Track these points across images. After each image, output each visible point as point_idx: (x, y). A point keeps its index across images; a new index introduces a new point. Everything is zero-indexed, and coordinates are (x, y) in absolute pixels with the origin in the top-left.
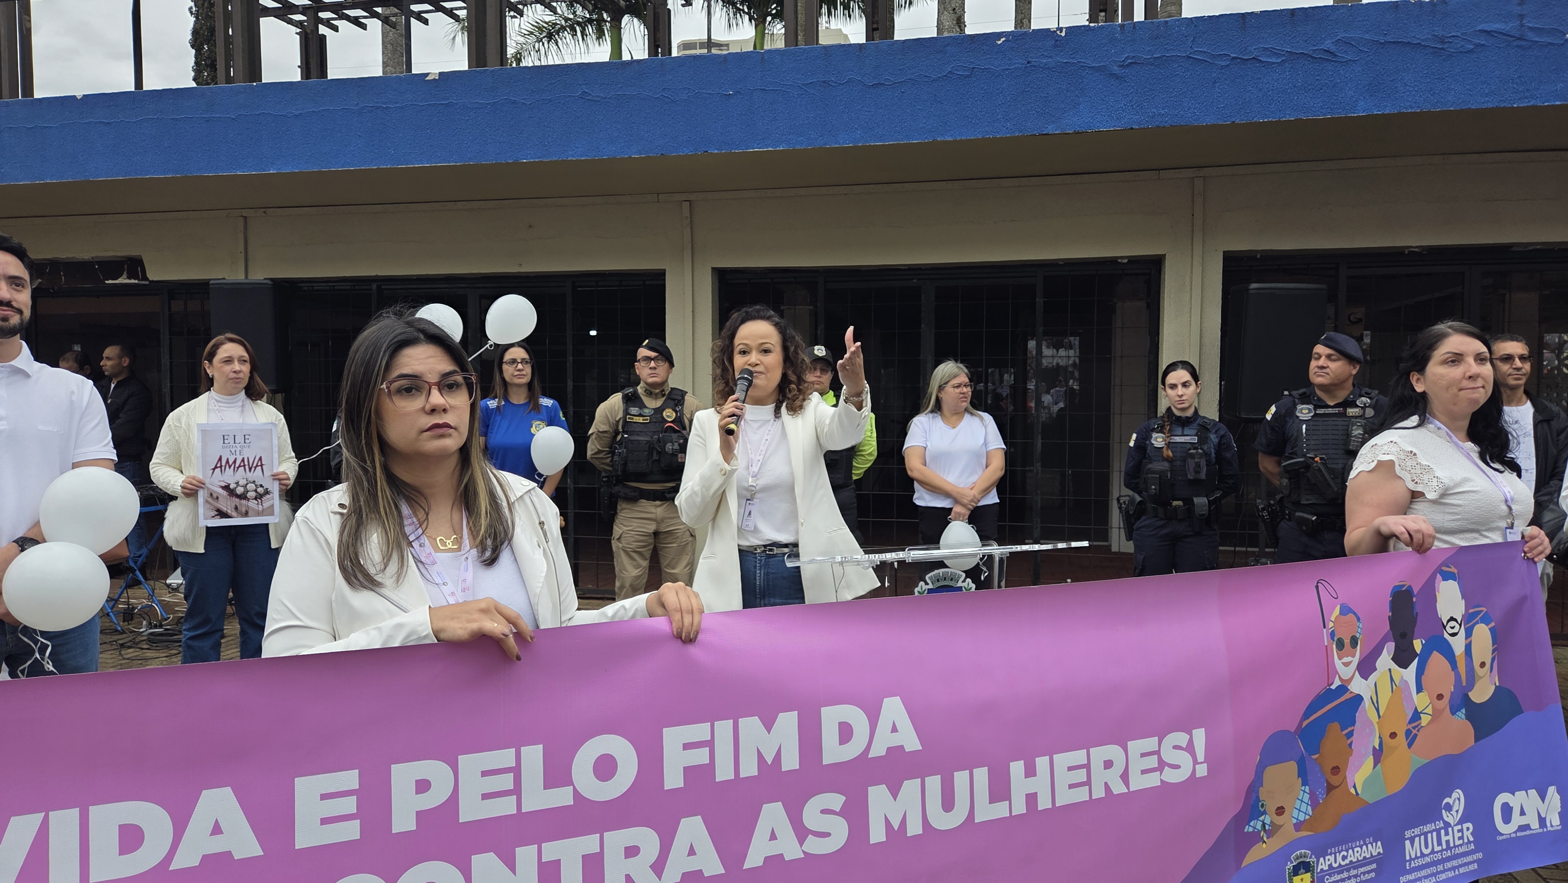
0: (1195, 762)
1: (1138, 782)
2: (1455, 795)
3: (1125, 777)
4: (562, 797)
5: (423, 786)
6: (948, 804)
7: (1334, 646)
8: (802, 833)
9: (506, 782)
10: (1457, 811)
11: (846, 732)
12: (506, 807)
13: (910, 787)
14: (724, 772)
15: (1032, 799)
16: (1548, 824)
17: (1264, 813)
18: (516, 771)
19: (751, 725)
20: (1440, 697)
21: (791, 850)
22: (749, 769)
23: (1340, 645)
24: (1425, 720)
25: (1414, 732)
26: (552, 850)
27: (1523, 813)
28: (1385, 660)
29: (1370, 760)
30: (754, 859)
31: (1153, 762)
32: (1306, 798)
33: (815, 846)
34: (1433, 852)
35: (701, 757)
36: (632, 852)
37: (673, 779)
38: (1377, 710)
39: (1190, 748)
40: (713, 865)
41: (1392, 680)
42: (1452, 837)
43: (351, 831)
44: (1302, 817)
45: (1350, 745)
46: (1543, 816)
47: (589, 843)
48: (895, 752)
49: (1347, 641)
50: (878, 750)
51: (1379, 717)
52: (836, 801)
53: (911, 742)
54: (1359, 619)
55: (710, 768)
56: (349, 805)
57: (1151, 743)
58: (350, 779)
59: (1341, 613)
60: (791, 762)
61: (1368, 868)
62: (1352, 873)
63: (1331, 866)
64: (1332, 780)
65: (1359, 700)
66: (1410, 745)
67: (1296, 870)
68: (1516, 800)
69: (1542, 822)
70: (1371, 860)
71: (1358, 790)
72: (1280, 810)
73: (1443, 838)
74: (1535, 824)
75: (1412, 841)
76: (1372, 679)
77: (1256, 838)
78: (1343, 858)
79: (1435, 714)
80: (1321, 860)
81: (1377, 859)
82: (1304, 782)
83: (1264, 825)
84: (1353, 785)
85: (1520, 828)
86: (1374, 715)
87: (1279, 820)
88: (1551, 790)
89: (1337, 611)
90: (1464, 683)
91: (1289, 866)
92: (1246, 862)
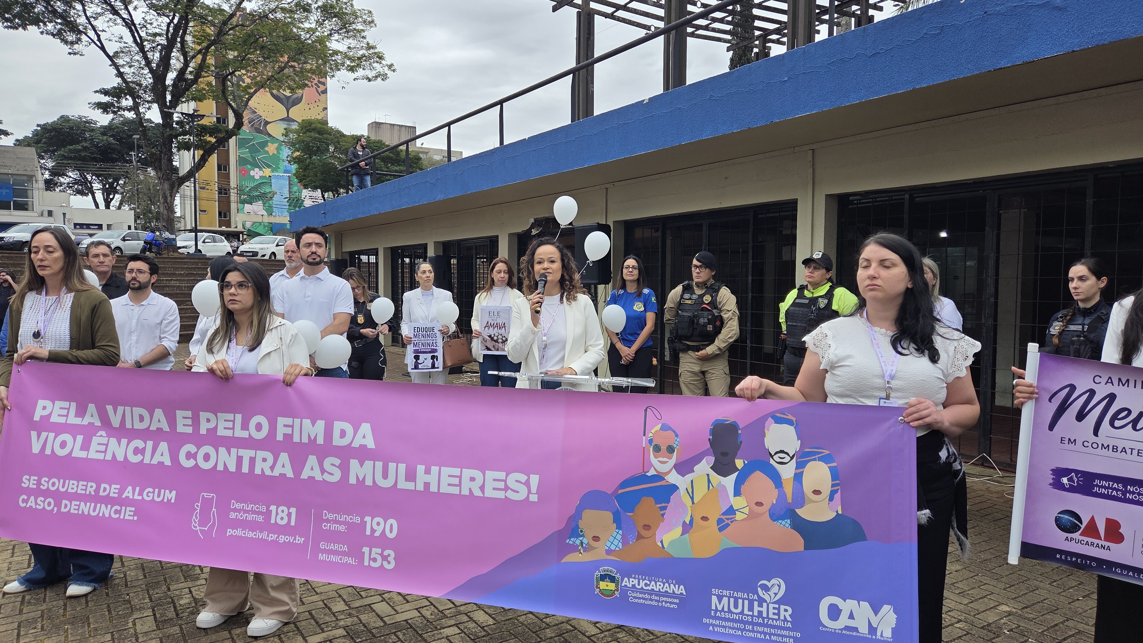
0: (530, 491)
2: (774, 581)
4: (245, 434)
5: (208, 421)
6: (385, 475)
7: (651, 449)
8: (323, 471)
9: (230, 425)
10: (776, 594)
11: (343, 434)
12: (230, 433)
13: (368, 464)
14: (296, 439)
16: (879, 634)
17: (583, 536)
18: (234, 421)
20: (759, 504)
21: (318, 475)
22: (305, 440)
23: (657, 449)
24: (739, 516)
25: (729, 522)
26: (242, 452)
27: (851, 616)
28: (704, 467)
29: (679, 530)
30: (304, 475)
32: (619, 536)
33: (327, 477)
34: (742, 613)
35: (289, 431)
37: (280, 437)
38: (692, 498)
40: (290, 474)
41: (709, 481)
42: (769, 610)
43: (190, 430)
44: (613, 548)
45: (663, 515)
46: (875, 626)
47: (251, 453)
49: (664, 448)
51: (693, 503)
54: (677, 436)
56: (190, 422)
58: (189, 414)
59: (661, 429)
60: (320, 441)
61: (670, 600)
62: (654, 597)
63: (634, 586)
64: (644, 533)
65: (674, 488)
66: (721, 530)
67: (603, 578)
68: (847, 606)
69: (872, 630)
70: (673, 595)
71: (665, 547)
72: (596, 539)
73: (756, 608)
74: (864, 630)
75: (720, 598)
76: (689, 477)
77: (574, 549)
78: (646, 585)
79: (751, 516)
80: (626, 579)
81: (679, 596)
82: (619, 527)
83: (582, 543)
84: (662, 542)
85: (847, 628)
86: (688, 501)
87: (594, 544)
88: (886, 608)
89: (658, 427)
90: (790, 500)
91: (597, 574)
92: (565, 560)
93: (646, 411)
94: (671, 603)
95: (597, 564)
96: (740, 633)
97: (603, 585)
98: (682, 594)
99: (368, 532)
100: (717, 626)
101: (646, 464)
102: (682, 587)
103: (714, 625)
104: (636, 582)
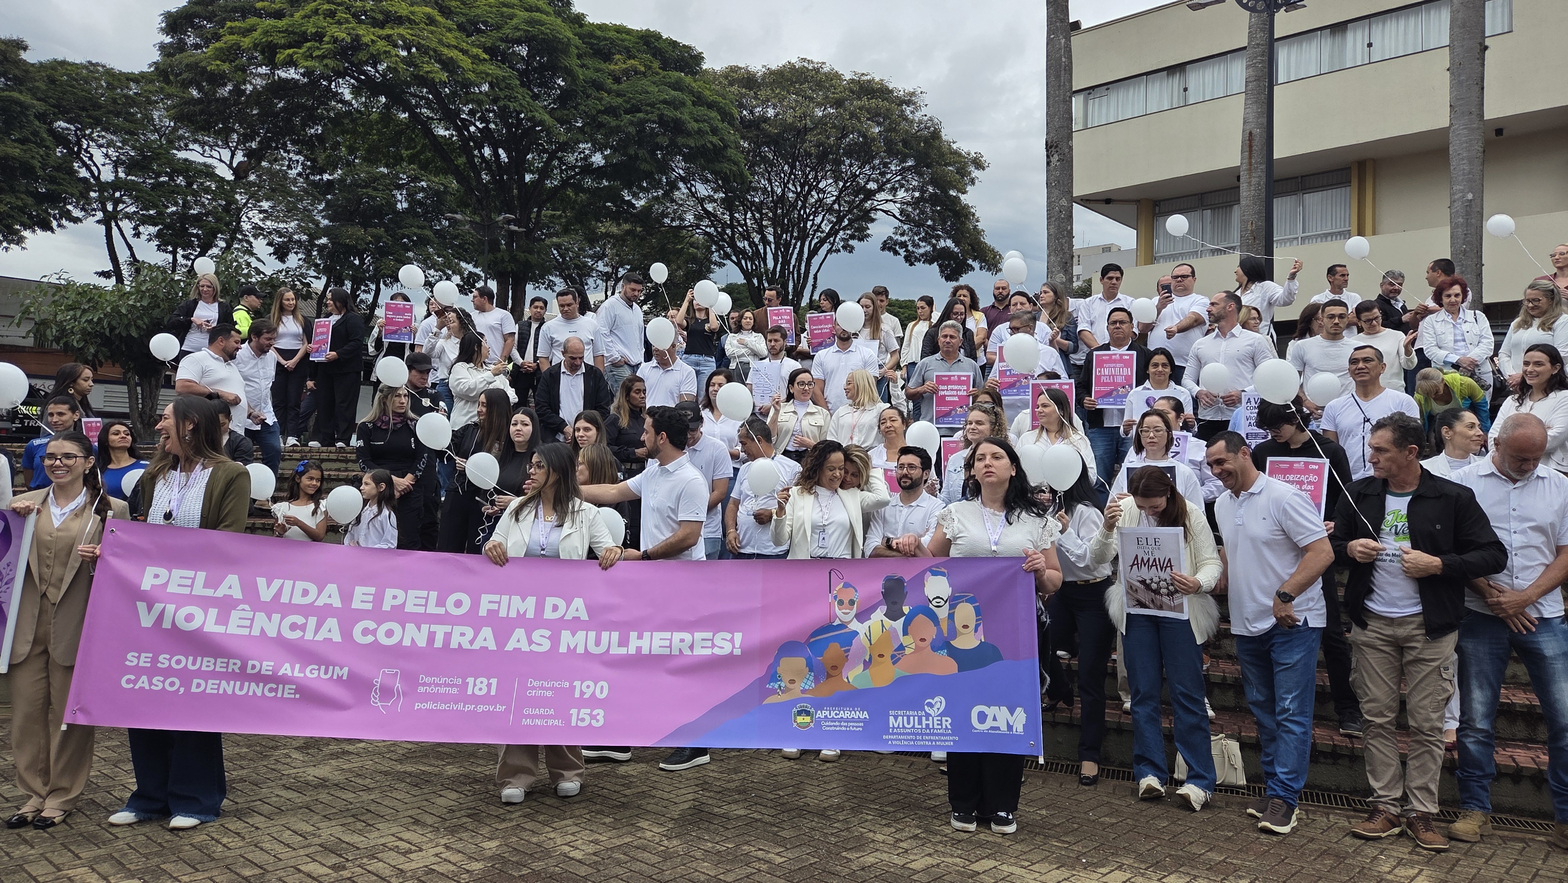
0: (734, 647)
1: (698, 651)
2: (937, 699)
3: (691, 648)
4: (441, 611)
5: (395, 597)
6: (598, 643)
7: (836, 603)
8: (530, 642)
9: (423, 602)
10: (938, 709)
11: (555, 608)
12: (421, 610)
13: (581, 634)
14: (503, 613)
15: (639, 649)
16: (1014, 730)
17: (781, 681)
18: (427, 599)
19: (516, 599)
20: (922, 640)
22: (513, 614)
23: (841, 603)
24: (908, 651)
25: (900, 656)
26: (434, 628)
27: (994, 719)
28: (878, 615)
29: (861, 667)
30: (510, 647)
31: (708, 644)
32: (811, 679)
33: (534, 648)
34: (913, 727)
35: (495, 607)
36: (463, 634)
38: (870, 641)
39: (732, 642)
40: (492, 645)
41: (883, 626)
42: (934, 723)
43: (369, 606)
44: (807, 688)
45: (847, 656)
46: (1011, 724)
47: (448, 628)
48: (576, 619)
49: (846, 602)
50: (568, 617)
51: (871, 644)
52: (548, 633)
53: (584, 617)
54: (856, 592)
55: (498, 611)
56: (371, 598)
57: (708, 635)
58: (372, 590)
59: (843, 587)
60: (530, 615)
61: (856, 724)
62: (843, 724)
63: (826, 717)
64: (832, 673)
65: (856, 633)
66: (894, 663)
67: (799, 713)
68: (990, 712)
69: (1010, 727)
70: (859, 721)
71: (851, 681)
72: (792, 682)
74: (1004, 728)
75: (896, 718)
76: (867, 624)
77: (773, 692)
78: (836, 715)
79: (917, 649)
80: (819, 712)
81: (864, 721)
82: (811, 671)
83: (780, 687)
84: (847, 678)
85: (992, 728)
86: (867, 643)
87: (790, 686)
88: (1018, 710)
89: (841, 586)
90: (946, 636)
91: (795, 711)
92: (766, 702)
94: (857, 727)
95: (794, 703)
96: (912, 743)
97: (800, 719)
98: (865, 719)
99: (577, 696)
100: (895, 740)
102: (865, 713)
103: (892, 740)
104: (827, 713)
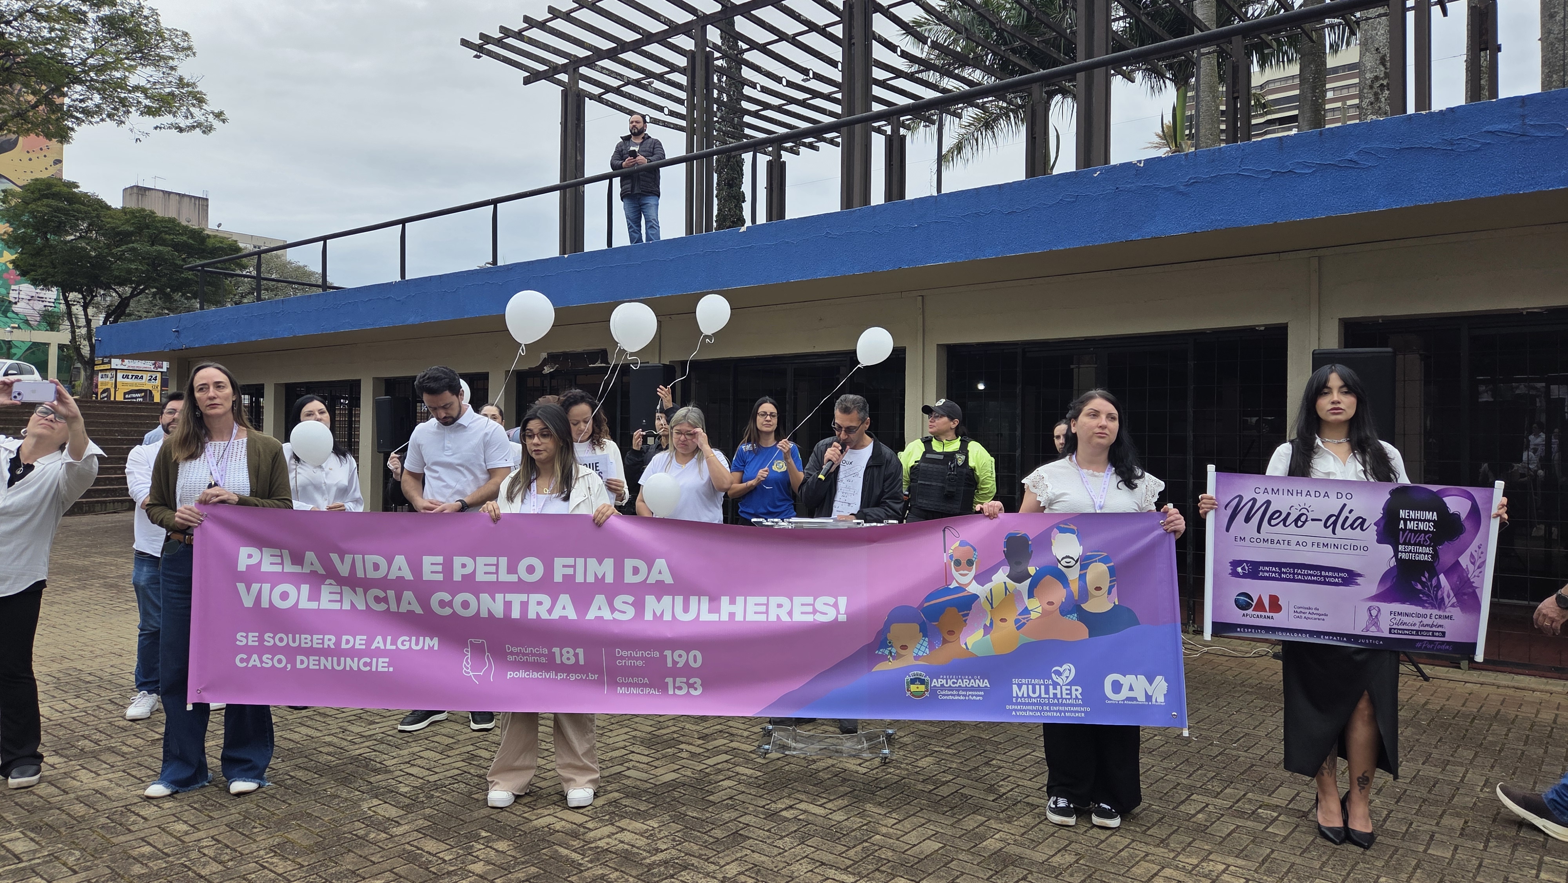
0: (838, 612)
1: (798, 617)
2: (1065, 666)
3: (790, 613)
4: (514, 578)
5: (464, 565)
6: (686, 610)
7: (952, 564)
8: (613, 610)
9: (493, 569)
10: (1067, 677)
11: (636, 571)
12: (493, 578)
14: (579, 579)
15: (732, 615)
16: (1154, 700)
17: (892, 646)
18: (497, 565)
19: (592, 562)
20: (1051, 603)
21: (607, 615)
22: (591, 579)
23: (958, 563)
24: (1034, 615)
25: (1025, 621)
26: (509, 597)
27: (1131, 689)
28: (1001, 577)
29: (981, 632)
30: (591, 616)
31: (810, 609)
32: (926, 644)
33: (618, 616)
34: (1040, 696)
35: (570, 571)
36: (539, 603)
37: (558, 578)
38: (991, 604)
39: (836, 605)
40: (572, 614)
41: (1006, 588)
42: (1062, 692)
43: (440, 577)
44: (920, 653)
45: (965, 621)
46: (1150, 694)
47: (523, 597)
48: (660, 583)
49: (964, 562)
50: (652, 581)
51: (992, 608)
52: (630, 599)
53: (668, 579)
54: (975, 550)
55: (574, 576)
56: (440, 568)
57: (810, 599)
58: (440, 559)
59: (960, 545)
60: (609, 579)
61: (976, 693)
62: (961, 692)
63: (942, 685)
64: (948, 637)
65: (975, 597)
66: (1018, 628)
67: (913, 681)
68: (1126, 680)
69: (1148, 698)
70: (979, 689)
71: (969, 647)
72: (904, 647)
73: (1051, 691)
74: (1142, 698)
75: (1020, 686)
76: (988, 586)
77: (884, 658)
78: (954, 683)
79: (1044, 613)
80: (935, 680)
81: (984, 689)
82: (925, 636)
83: (890, 653)
84: (966, 644)
85: (1128, 699)
86: (988, 607)
87: (903, 652)
88: (1159, 678)
89: (957, 544)
90: (1076, 598)
91: (908, 678)
92: (875, 669)
93: (944, 531)
94: (977, 696)
95: (906, 670)
96: (1039, 714)
97: (913, 688)
98: (986, 687)
99: (670, 664)
100: (1019, 710)
101: (948, 577)
102: (986, 681)
103: (1016, 710)
104: (944, 681)
